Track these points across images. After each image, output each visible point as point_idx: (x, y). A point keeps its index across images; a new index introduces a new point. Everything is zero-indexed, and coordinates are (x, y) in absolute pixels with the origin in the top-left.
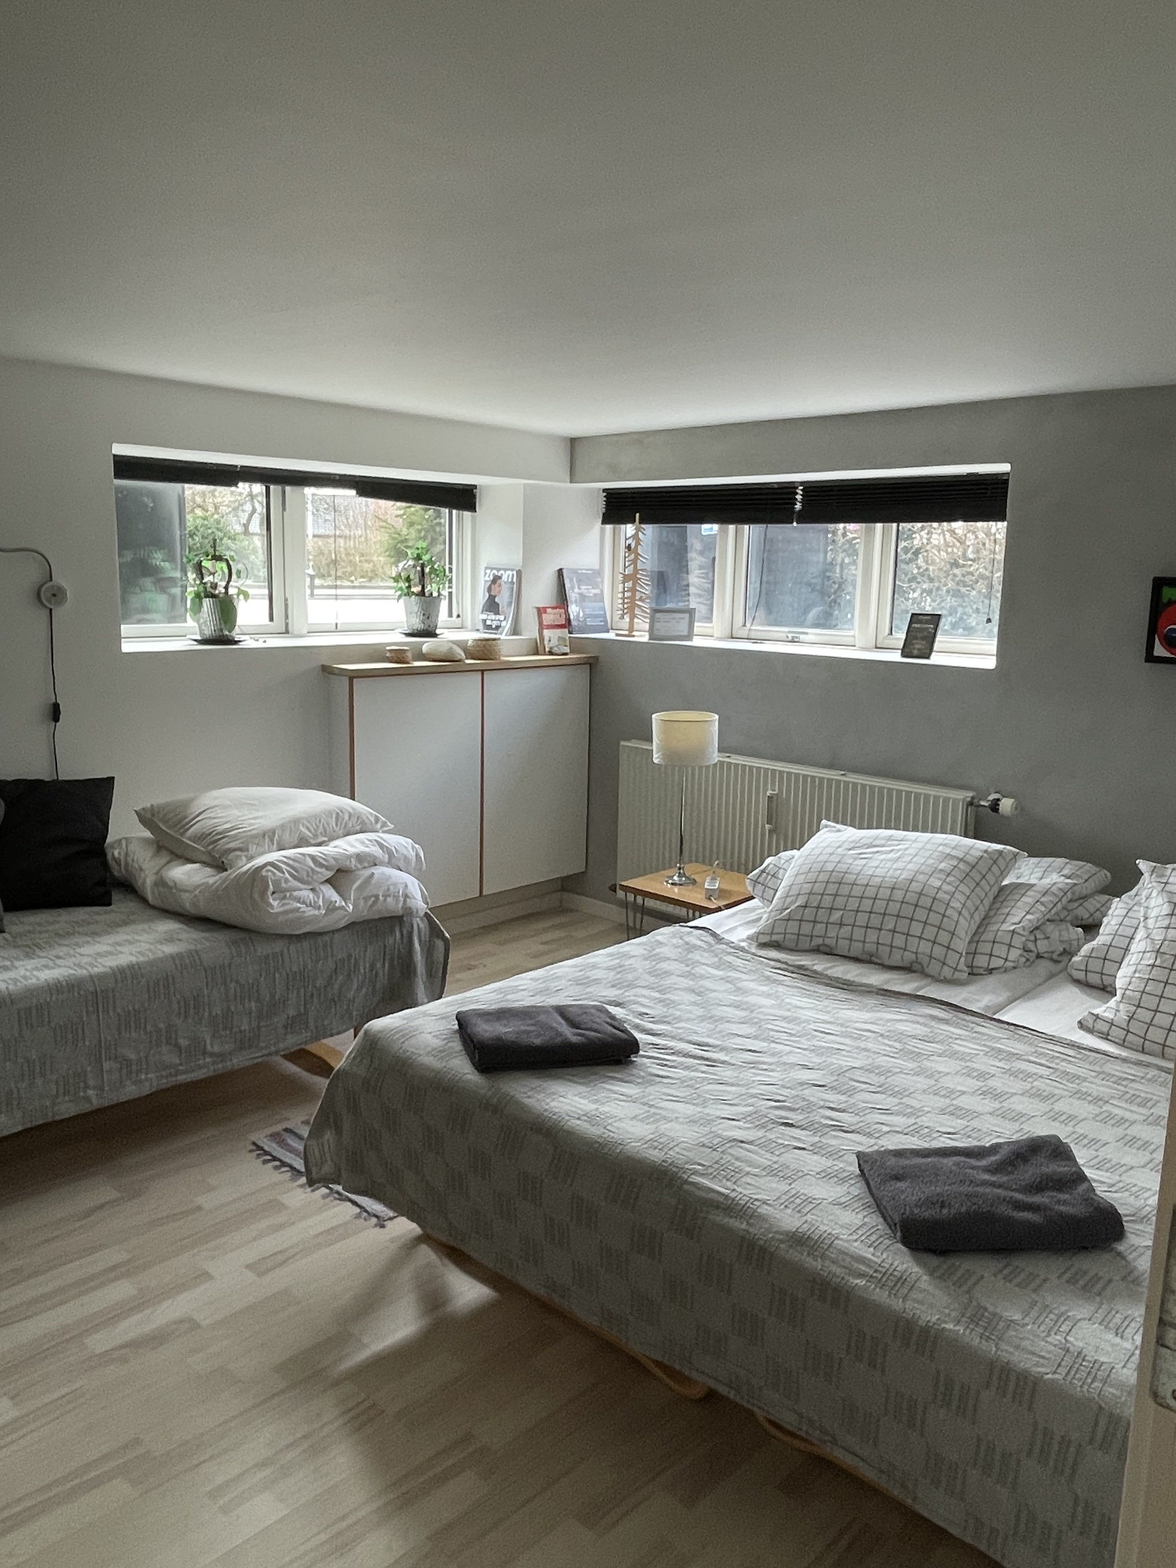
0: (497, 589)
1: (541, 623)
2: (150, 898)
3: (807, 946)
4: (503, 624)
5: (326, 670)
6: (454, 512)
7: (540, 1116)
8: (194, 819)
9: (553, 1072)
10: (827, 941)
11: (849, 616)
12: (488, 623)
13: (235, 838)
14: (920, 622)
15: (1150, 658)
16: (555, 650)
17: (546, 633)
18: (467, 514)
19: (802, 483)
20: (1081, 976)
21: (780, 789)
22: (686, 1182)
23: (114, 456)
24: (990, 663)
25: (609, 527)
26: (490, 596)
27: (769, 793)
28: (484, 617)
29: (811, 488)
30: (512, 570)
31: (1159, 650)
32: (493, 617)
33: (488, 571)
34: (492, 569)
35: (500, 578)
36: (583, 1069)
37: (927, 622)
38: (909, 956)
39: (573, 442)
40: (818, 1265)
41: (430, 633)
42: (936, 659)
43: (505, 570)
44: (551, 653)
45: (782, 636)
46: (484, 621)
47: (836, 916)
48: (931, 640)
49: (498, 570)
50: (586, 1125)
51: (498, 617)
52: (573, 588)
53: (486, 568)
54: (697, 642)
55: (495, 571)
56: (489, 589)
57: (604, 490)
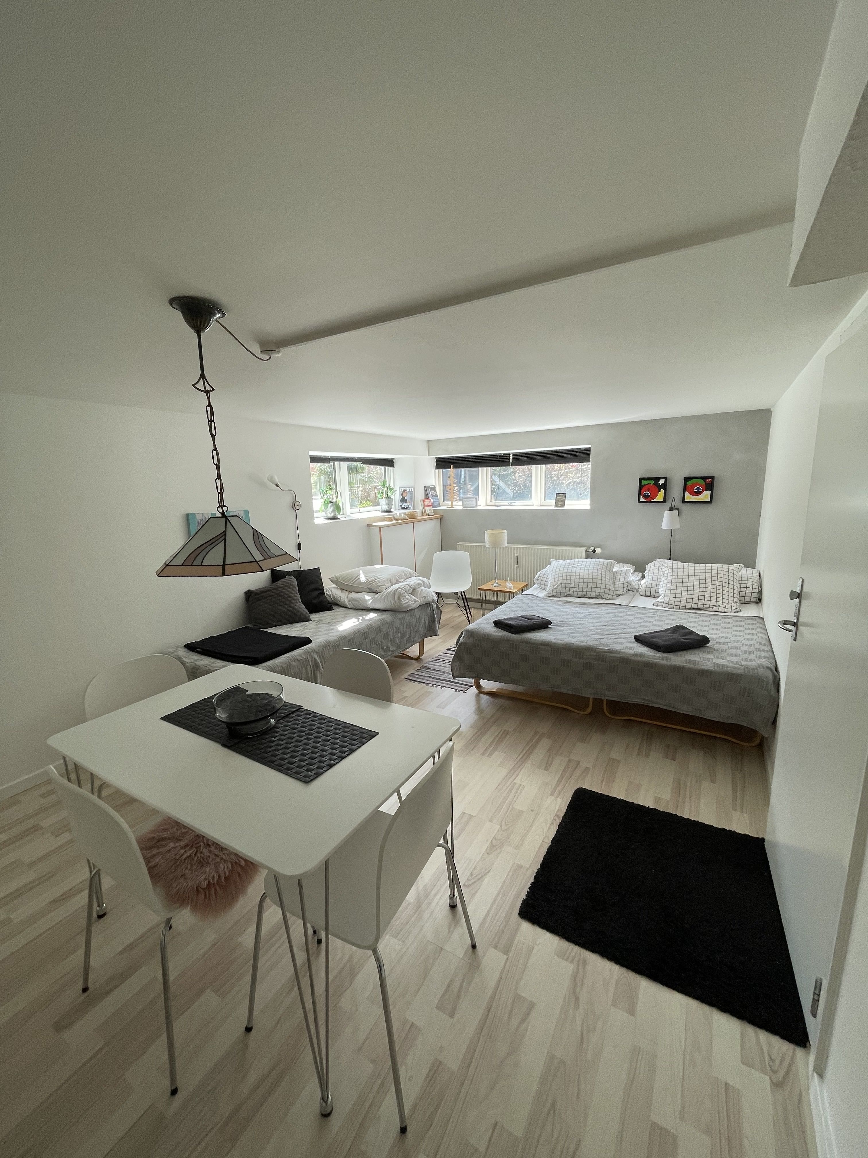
0: (406, 494)
1: (424, 505)
2: (349, 606)
3: (564, 595)
4: (410, 506)
5: (369, 526)
6: (386, 468)
7: (542, 641)
8: (355, 579)
9: (535, 631)
10: (570, 593)
11: (529, 496)
12: (403, 506)
13: (379, 582)
14: (560, 496)
15: (639, 502)
16: (430, 514)
17: (427, 508)
18: (391, 468)
19: (512, 453)
20: (644, 594)
21: (520, 552)
22: (596, 648)
23: (310, 455)
24: (588, 507)
25: (437, 470)
26: (403, 497)
27: (516, 555)
28: (401, 504)
29: (515, 455)
30: (411, 487)
31: (642, 499)
32: (405, 504)
33: (401, 488)
34: (402, 487)
35: (406, 490)
36: (539, 631)
37: (562, 496)
38: (597, 594)
39: (428, 441)
40: (644, 659)
41: (390, 511)
42: (566, 507)
43: (408, 487)
44: (429, 515)
45: (507, 504)
46: (401, 506)
47: (572, 585)
48: (564, 501)
49: (405, 487)
50: (558, 641)
51: (407, 504)
52: (429, 492)
53: (400, 487)
54: (479, 508)
55: (404, 488)
56: (402, 494)
57: (436, 458)
